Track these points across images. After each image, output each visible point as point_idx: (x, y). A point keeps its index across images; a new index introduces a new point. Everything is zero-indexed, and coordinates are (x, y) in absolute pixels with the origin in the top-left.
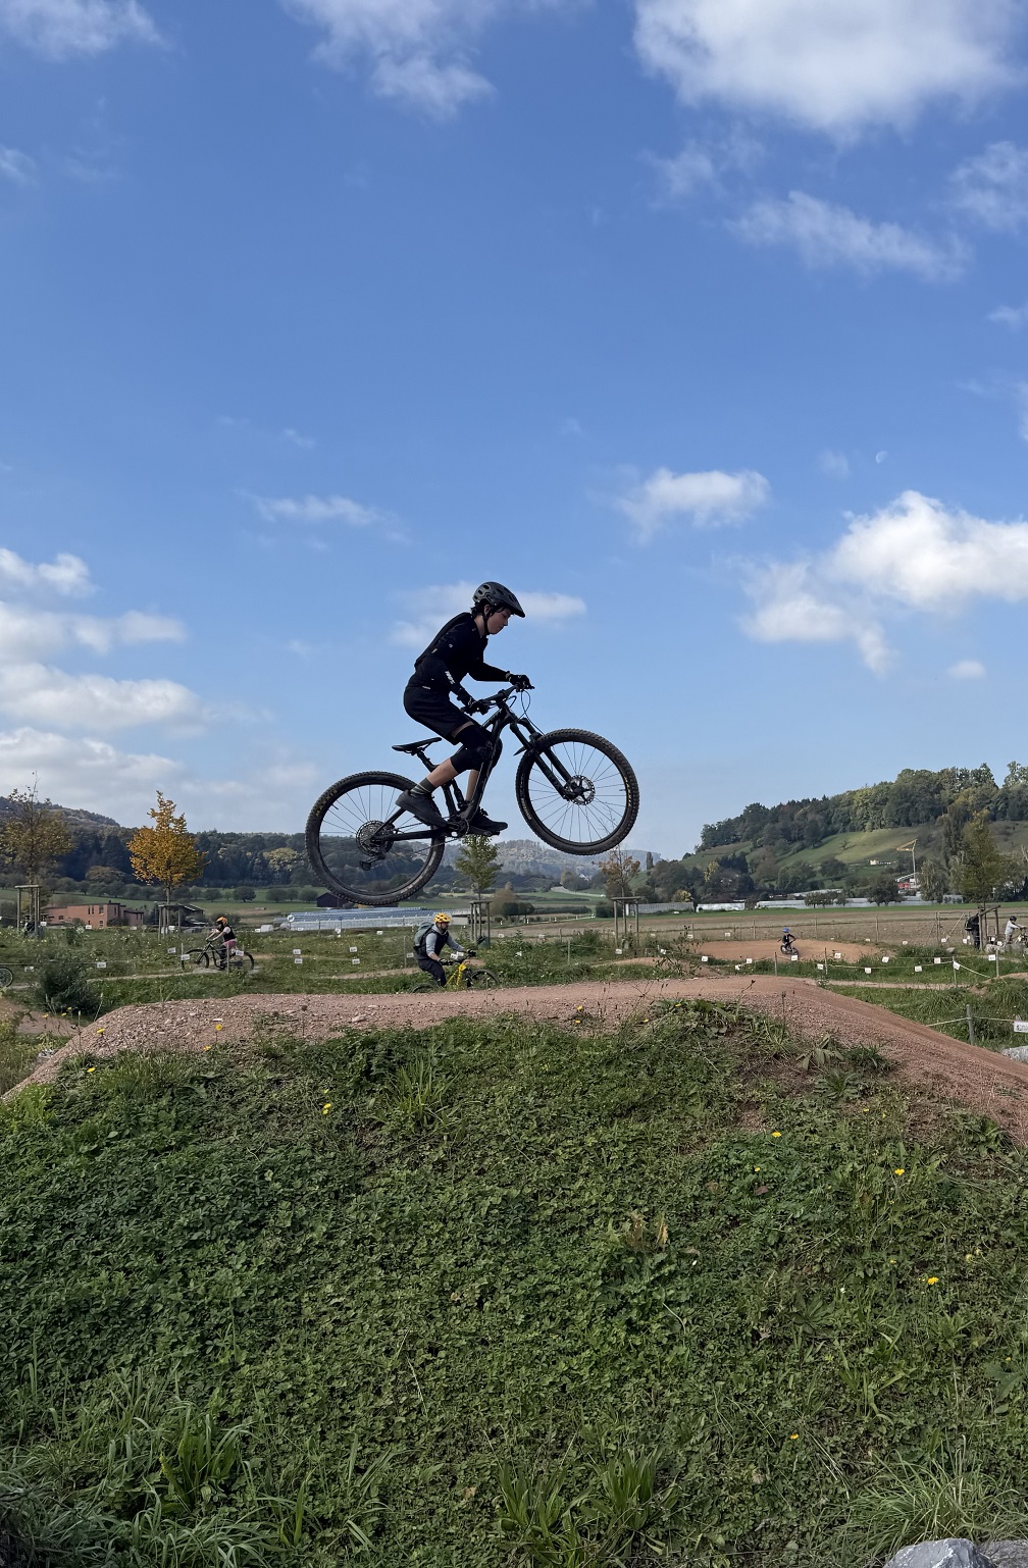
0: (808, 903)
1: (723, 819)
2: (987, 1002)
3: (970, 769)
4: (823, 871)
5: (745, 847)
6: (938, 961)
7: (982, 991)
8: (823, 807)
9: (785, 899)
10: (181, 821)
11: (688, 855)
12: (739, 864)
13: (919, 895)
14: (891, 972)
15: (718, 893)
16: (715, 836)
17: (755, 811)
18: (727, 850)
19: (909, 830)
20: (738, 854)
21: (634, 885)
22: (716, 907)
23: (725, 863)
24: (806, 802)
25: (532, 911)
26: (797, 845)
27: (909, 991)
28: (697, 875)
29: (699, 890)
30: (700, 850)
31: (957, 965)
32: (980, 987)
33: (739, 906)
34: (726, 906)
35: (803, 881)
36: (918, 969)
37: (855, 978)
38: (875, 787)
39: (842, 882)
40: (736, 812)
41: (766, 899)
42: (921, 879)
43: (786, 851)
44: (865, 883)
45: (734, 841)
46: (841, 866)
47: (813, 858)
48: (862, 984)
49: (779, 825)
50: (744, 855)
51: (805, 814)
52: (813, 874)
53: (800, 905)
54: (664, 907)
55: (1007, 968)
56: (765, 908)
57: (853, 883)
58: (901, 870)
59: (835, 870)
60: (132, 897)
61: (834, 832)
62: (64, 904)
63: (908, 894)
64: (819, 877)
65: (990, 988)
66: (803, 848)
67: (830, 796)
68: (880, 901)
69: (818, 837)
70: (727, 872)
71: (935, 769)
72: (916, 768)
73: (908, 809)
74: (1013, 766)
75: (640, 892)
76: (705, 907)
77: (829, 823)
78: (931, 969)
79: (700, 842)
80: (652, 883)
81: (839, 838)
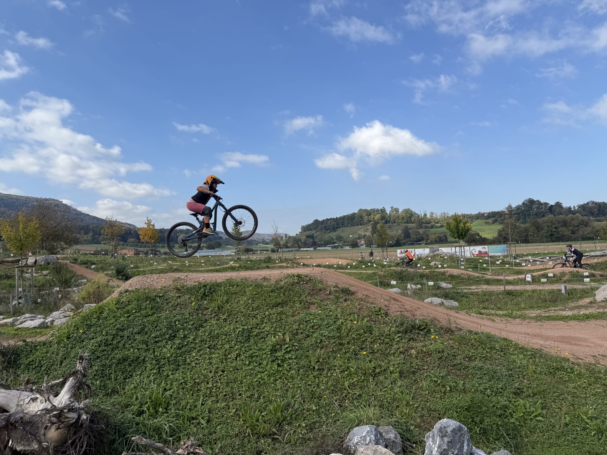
0: (332, 248)
1: (307, 224)
2: (384, 276)
3: (379, 208)
4: (336, 239)
5: (313, 232)
6: (369, 264)
7: (382, 273)
8: (336, 220)
9: (325, 247)
10: (153, 225)
11: (297, 234)
12: (312, 237)
13: (364, 245)
14: (356, 267)
15: (306, 245)
16: (305, 229)
17: (316, 221)
18: (308, 233)
19: (361, 227)
20: (311, 234)
21: (282, 243)
22: (305, 249)
23: (308, 237)
24: (331, 219)
25: (253, 250)
26: (329, 231)
27: (361, 273)
28: (300, 240)
29: (300, 244)
30: (300, 233)
31: (375, 265)
32: (382, 271)
33: (312, 249)
34: (308, 249)
35: (330, 242)
36: (364, 266)
37: (345, 269)
38: (351, 214)
39: (342, 242)
40: (311, 222)
41: (320, 247)
42: (365, 241)
43: (325, 233)
44: (349, 242)
45: (311, 230)
46: (342, 237)
47: (333, 235)
48: (347, 271)
49: (323, 226)
50: (313, 234)
51: (331, 222)
52: (333, 240)
53: (330, 248)
54: (291, 249)
55: (390, 266)
56: (319, 250)
57: (345, 242)
58: (359, 238)
59: (340, 238)
60: (140, 247)
61: (339, 227)
62: (122, 249)
63: (361, 245)
64: (335, 241)
65: (385, 272)
66: (330, 232)
67: (338, 217)
68: (353, 247)
69: (334, 229)
70: (308, 239)
71: (369, 209)
72: (363, 208)
73: (361, 220)
74: (392, 208)
75: (283, 245)
76: (302, 249)
77: (338, 225)
78: (367, 266)
79: (300, 231)
80: (287, 242)
81: (341, 229)
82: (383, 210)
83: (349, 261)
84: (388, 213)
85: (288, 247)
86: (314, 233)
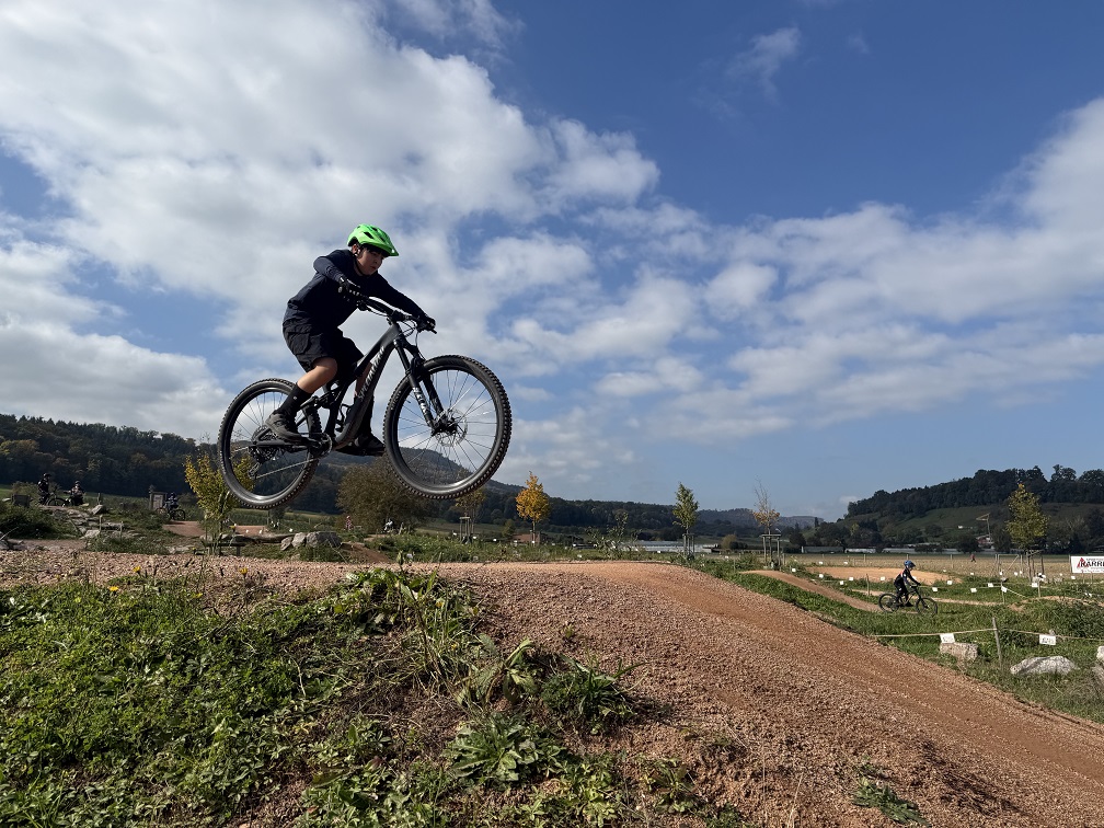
1: (861, 499)
4: (927, 532)
6: (991, 585)
8: (925, 492)
9: (902, 547)
11: (839, 520)
13: (991, 547)
15: (859, 542)
16: (856, 509)
17: (881, 495)
19: (984, 507)
20: (871, 520)
21: (806, 535)
22: (857, 550)
23: (864, 525)
24: (914, 490)
26: (909, 515)
27: (967, 605)
28: (847, 531)
29: (847, 541)
30: (846, 517)
31: (1004, 589)
32: (1019, 605)
33: (872, 551)
34: (864, 550)
35: (914, 537)
36: (974, 590)
38: (960, 481)
39: (939, 539)
41: (890, 547)
42: (994, 538)
43: (902, 519)
44: (955, 539)
45: (870, 512)
46: (940, 529)
47: (920, 524)
50: (875, 520)
51: (913, 497)
52: (920, 533)
53: (912, 551)
54: (827, 549)
57: (947, 539)
58: (980, 532)
61: (935, 508)
62: (521, 534)
66: (913, 517)
67: (929, 486)
69: (922, 512)
70: (864, 530)
71: (1002, 469)
73: (983, 494)
74: (1057, 468)
75: (810, 539)
76: (850, 550)
77: (930, 503)
78: (984, 591)
79: (847, 513)
80: (818, 535)
81: (937, 511)
82: (1036, 473)
83: (939, 577)
84: (1049, 479)
85: (819, 545)
86: (876, 517)
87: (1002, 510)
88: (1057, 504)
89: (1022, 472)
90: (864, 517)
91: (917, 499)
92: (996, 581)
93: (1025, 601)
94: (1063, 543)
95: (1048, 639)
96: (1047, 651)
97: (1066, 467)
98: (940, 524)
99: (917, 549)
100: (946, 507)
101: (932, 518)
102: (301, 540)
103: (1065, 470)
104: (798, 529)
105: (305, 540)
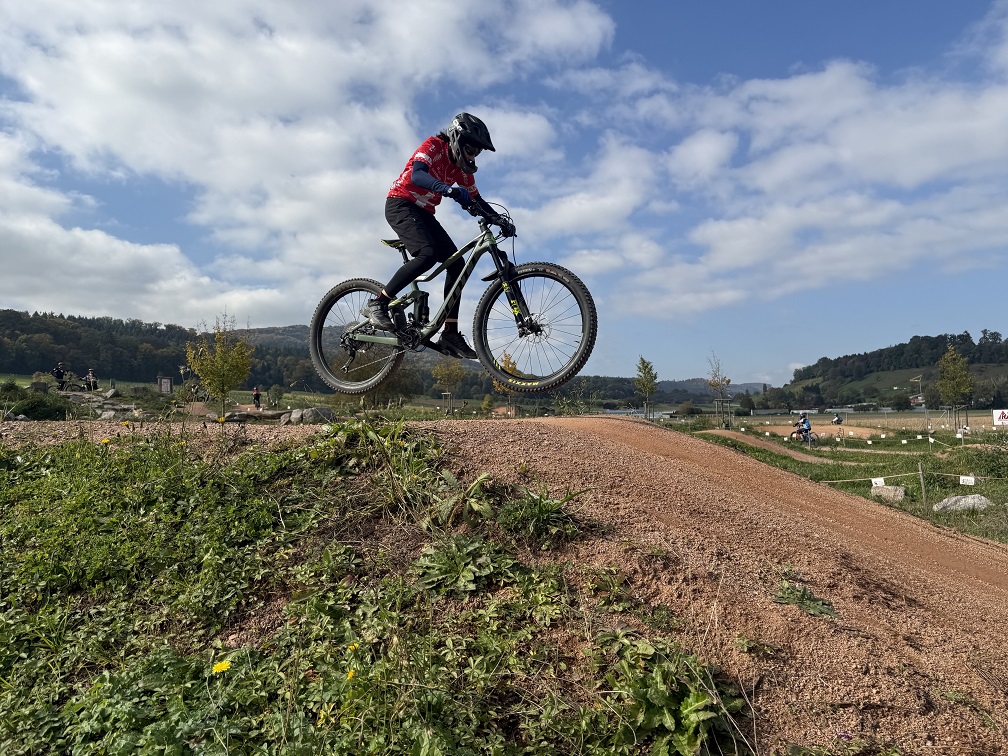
1: (805, 366)
2: (950, 463)
3: (957, 334)
4: (865, 393)
6: (920, 437)
7: (945, 455)
8: (864, 358)
9: (842, 407)
11: (786, 385)
12: (815, 389)
13: (924, 405)
15: (803, 404)
16: (801, 375)
17: (824, 361)
19: (918, 369)
20: (814, 384)
21: (755, 400)
23: (807, 389)
24: (854, 356)
26: (849, 379)
28: (792, 395)
29: (792, 403)
30: (792, 382)
31: (931, 440)
32: (944, 452)
33: (815, 412)
35: (853, 399)
36: (904, 442)
37: (863, 448)
38: (896, 346)
39: (876, 399)
40: (813, 362)
41: (831, 408)
42: (925, 397)
43: (843, 382)
44: (891, 399)
46: (876, 390)
47: (859, 386)
49: (839, 369)
50: (817, 385)
51: (854, 362)
52: (859, 395)
57: (883, 399)
58: (913, 392)
59: (872, 393)
61: (871, 372)
63: (917, 405)
64: (862, 396)
65: (951, 453)
66: (853, 380)
67: (868, 352)
68: (899, 409)
69: (861, 376)
70: (808, 394)
71: (934, 335)
72: (922, 335)
73: (917, 358)
74: (985, 332)
75: (759, 404)
77: (868, 367)
79: (793, 378)
80: (766, 399)
81: (874, 375)
82: (966, 338)
83: (874, 432)
84: (977, 342)
85: (767, 408)
86: (820, 381)
87: (934, 372)
88: (983, 365)
89: (953, 337)
90: (809, 383)
91: (856, 364)
92: (925, 433)
93: (949, 450)
94: (987, 400)
95: (968, 480)
96: (966, 490)
97: (993, 331)
98: (877, 386)
99: (856, 409)
100: (883, 370)
101: (870, 380)
102: (299, 416)
103: (992, 334)
104: (748, 395)
105: (302, 416)
